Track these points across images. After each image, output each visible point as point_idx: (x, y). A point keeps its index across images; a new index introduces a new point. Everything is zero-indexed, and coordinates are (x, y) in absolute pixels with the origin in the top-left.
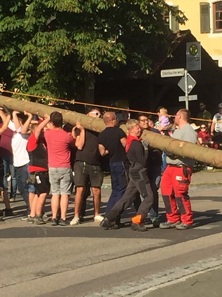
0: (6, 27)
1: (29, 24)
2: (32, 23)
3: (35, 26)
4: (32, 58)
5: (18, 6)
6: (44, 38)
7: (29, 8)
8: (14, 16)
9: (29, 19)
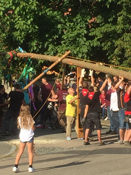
0: (106, 30)
1: (119, 29)
2: (121, 28)
3: (123, 29)
4: (121, 49)
5: (113, 18)
6: (128, 37)
7: (120, 19)
8: (111, 24)
9: (119, 25)
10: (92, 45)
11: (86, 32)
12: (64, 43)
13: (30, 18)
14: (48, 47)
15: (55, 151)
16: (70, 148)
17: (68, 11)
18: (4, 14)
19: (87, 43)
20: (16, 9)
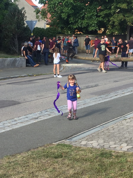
0: (106, 12)
1: (112, 12)
3: (114, 12)
4: (113, 22)
5: (109, 7)
6: (116, 16)
7: (112, 7)
8: (108, 9)
9: (112, 10)
10: (99, 20)
11: (96, 13)
12: (86, 19)
13: (70, 7)
14: (78, 20)
15: (82, 69)
16: (88, 68)
17: (88, 3)
18: (58, 5)
19: (97, 19)
20: (63, 2)
